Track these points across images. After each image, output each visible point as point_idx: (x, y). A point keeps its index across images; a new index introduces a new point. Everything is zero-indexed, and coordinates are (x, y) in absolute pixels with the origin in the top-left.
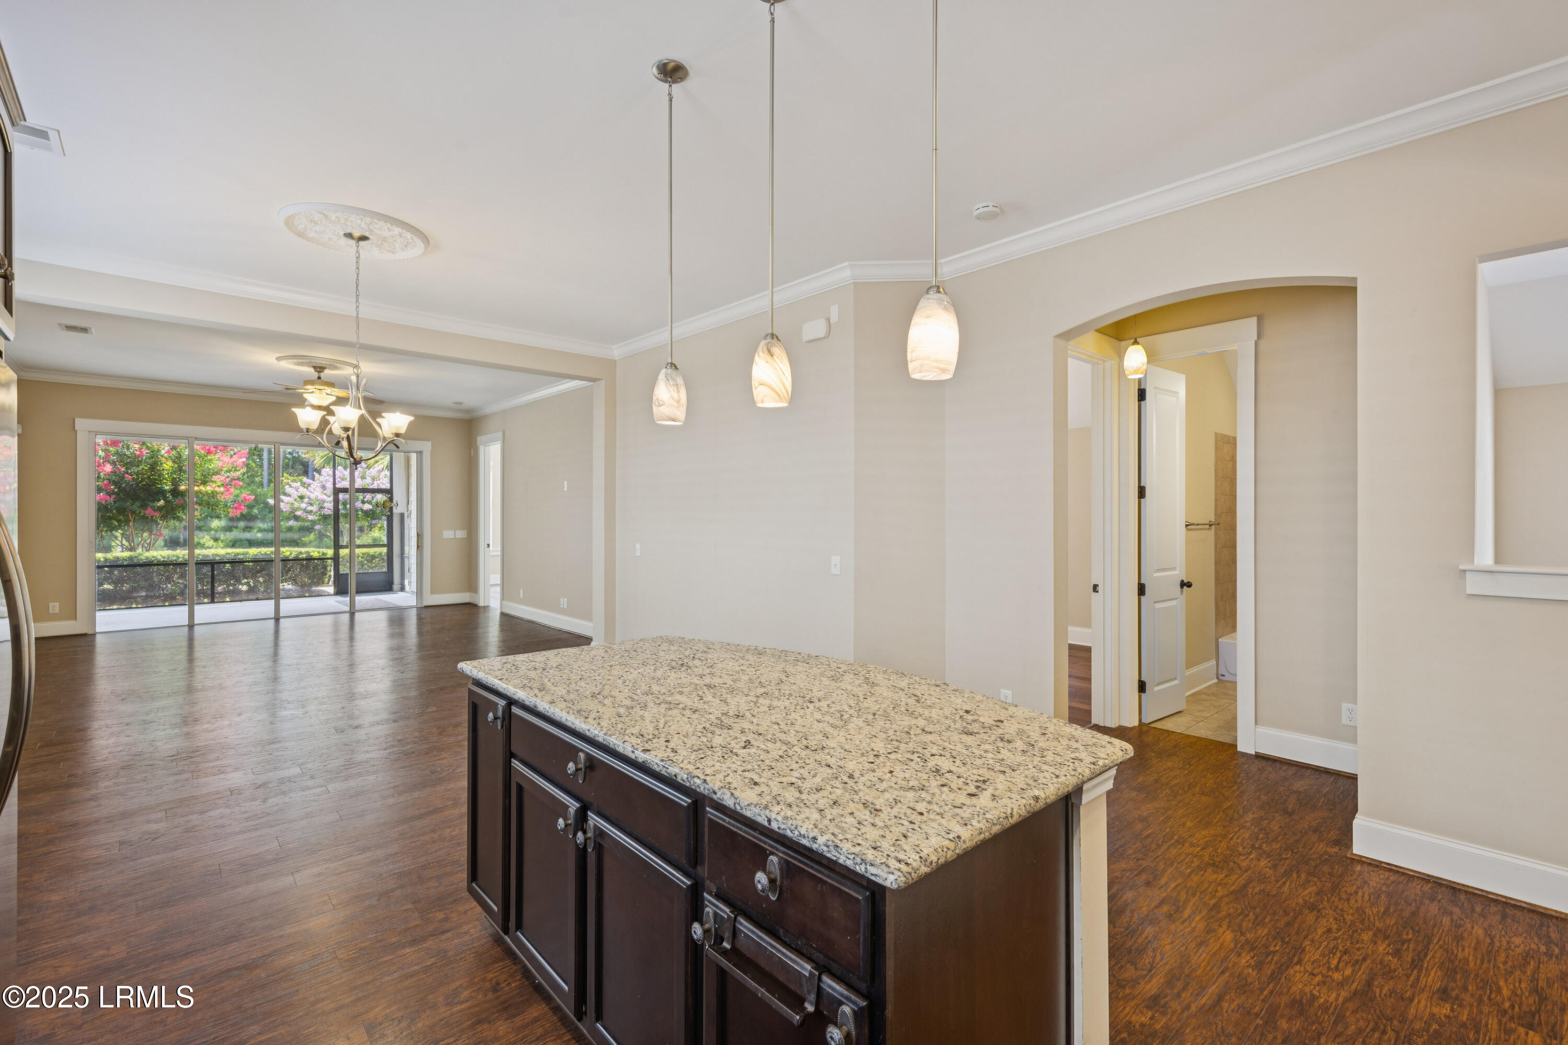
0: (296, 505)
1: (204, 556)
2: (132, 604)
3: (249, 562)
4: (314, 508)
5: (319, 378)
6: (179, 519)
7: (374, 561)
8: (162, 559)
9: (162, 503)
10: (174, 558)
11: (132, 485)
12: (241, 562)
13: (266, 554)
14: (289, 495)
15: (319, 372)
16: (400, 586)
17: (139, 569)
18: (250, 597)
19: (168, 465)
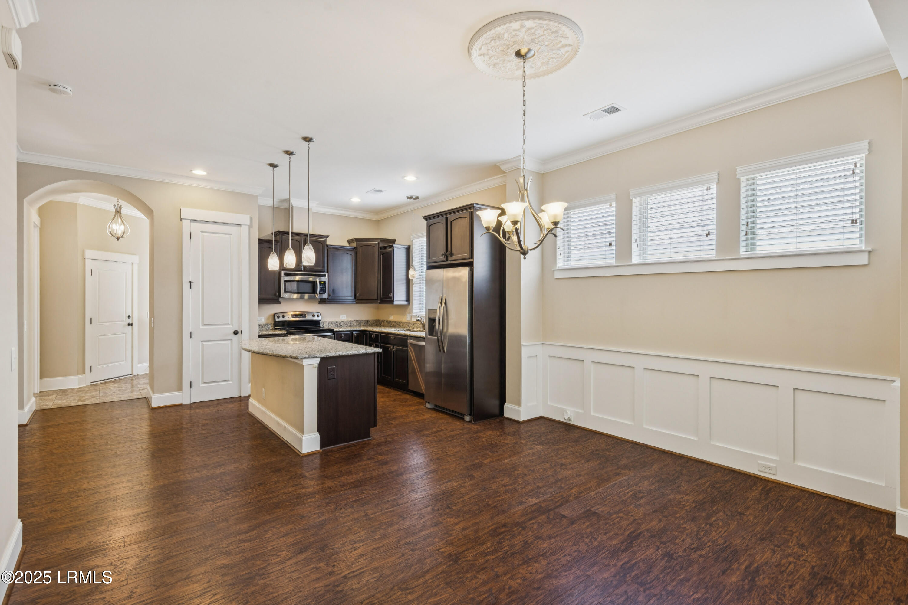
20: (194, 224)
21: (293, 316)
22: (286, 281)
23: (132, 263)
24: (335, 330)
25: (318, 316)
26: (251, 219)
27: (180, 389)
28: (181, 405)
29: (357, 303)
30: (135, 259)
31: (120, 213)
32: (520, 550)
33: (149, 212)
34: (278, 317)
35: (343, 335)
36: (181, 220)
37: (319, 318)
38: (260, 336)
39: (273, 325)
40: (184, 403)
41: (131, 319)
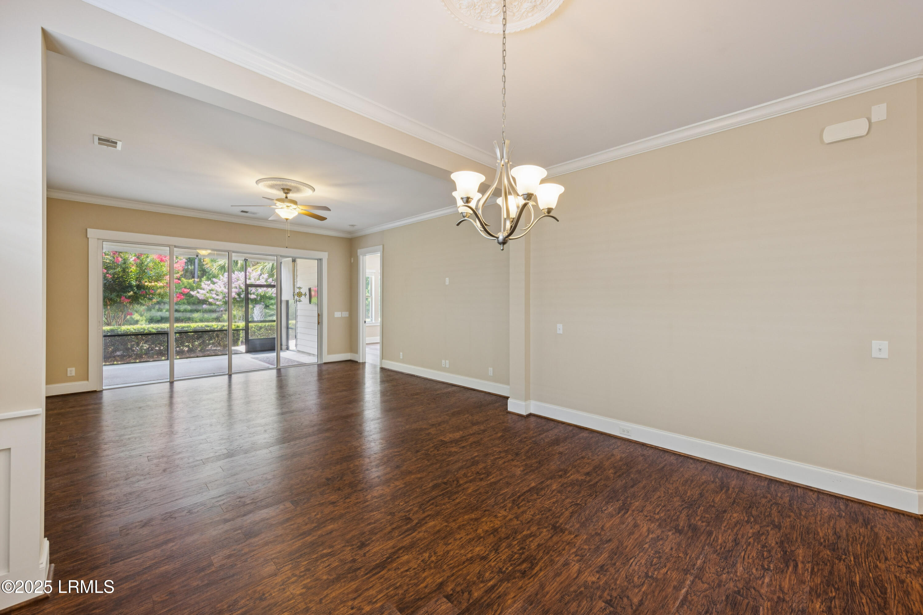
0: (208, 295)
1: (162, 328)
2: (114, 361)
3: (191, 332)
4: (220, 297)
5: (286, 197)
6: (141, 304)
7: (261, 330)
8: (134, 331)
9: (131, 293)
10: (142, 330)
11: (111, 282)
12: (187, 332)
13: (202, 327)
14: (204, 289)
15: (286, 193)
16: (286, 347)
17: (117, 338)
18: (192, 355)
19: (133, 269)
32: (502, 542)
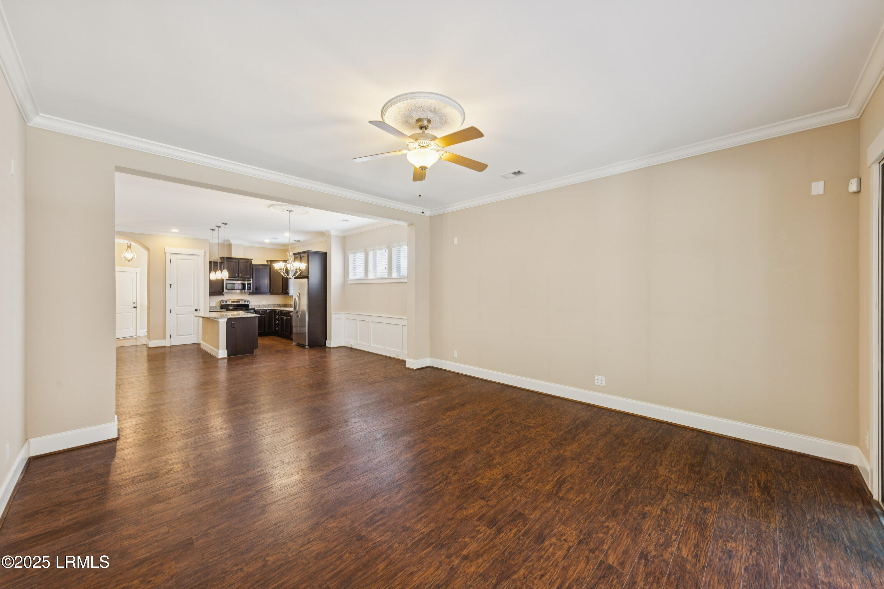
20: (172, 255)
21: (232, 302)
22: (226, 284)
23: (136, 272)
24: (256, 309)
25: (248, 302)
26: (205, 252)
27: (164, 338)
28: (165, 346)
29: (271, 295)
30: (138, 270)
31: (130, 247)
33: (148, 249)
34: (223, 302)
35: (261, 312)
36: (165, 253)
37: (248, 303)
38: (210, 312)
39: (220, 307)
40: (166, 346)
41: (135, 304)
